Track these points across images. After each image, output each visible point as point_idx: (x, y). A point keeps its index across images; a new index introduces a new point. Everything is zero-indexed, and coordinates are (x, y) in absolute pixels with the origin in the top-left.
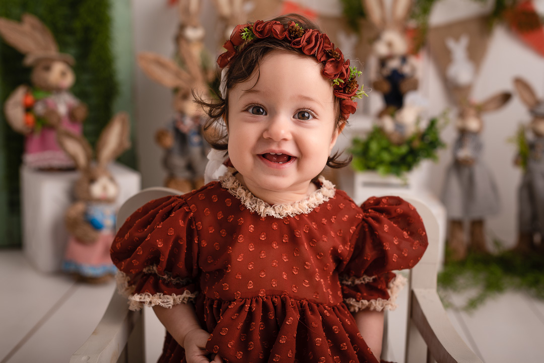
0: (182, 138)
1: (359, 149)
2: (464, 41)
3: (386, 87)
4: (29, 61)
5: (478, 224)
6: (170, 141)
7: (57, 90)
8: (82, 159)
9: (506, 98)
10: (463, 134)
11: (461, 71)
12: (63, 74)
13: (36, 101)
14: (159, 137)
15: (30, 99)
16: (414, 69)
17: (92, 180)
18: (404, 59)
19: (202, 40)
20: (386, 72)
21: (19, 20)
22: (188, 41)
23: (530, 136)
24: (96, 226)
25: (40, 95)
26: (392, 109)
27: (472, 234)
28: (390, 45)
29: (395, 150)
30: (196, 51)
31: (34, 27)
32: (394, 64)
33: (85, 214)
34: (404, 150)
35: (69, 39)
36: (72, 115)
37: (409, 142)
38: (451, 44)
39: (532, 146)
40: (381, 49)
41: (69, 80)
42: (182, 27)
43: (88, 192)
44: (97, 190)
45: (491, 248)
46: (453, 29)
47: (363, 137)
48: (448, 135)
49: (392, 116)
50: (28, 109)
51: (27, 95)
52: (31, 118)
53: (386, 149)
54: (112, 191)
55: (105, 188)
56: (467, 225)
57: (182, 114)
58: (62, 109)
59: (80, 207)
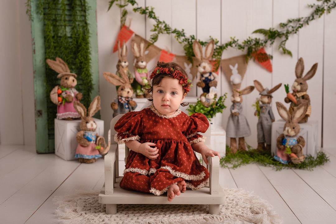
0: (121, 106)
1: (192, 109)
2: (236, 66)
3: (204, 85)
4: (59, 76)
5: (242, 139)
6: (116, 107)
7: (71, 87)
8: (83, 114)
9: (252, 88)
10: (234, 102)
11: (236, 78)
12: (73, 81)
13: (63, 92)
14: (112, 105)
15: (60, 91)
16: (215, 78)
17: (87, 123)
18: (210, 73)
19: (127, 66)
20: (204, 79)
21: (55, 60)
22: (123, 67)
23: (261, 103)
24: (89, 140)
25: (64, 90)
26: (205, 93)
27: (239, 144)
28: (204, 68)
29: (206, 109)
30: (125, 71)
31: (60, 62)
32: (207, 75)
33: (84, 135)
34: (209, 108)
35: (73, 67)
36: (76, 97)
37: (212, 106)
38: (231, 67)
39: (261, 107)
40: (201, 69)
41: (75, 83)
42: (120, 61)
43: (86, 126)
44: (89, 126)
45: (247, 149)
46: (231, 61)
47: (194, 105)
48: (228, 103)
49: (205, 96)
50: (59, 95)
51: (58, 89)
52: (60, 99)
53: (202, 109)
54: (94, 126)
55: (92, 125)
56: (237, 139)
57: (122, 97)
58: (73, 95)
59: (82, 132)
